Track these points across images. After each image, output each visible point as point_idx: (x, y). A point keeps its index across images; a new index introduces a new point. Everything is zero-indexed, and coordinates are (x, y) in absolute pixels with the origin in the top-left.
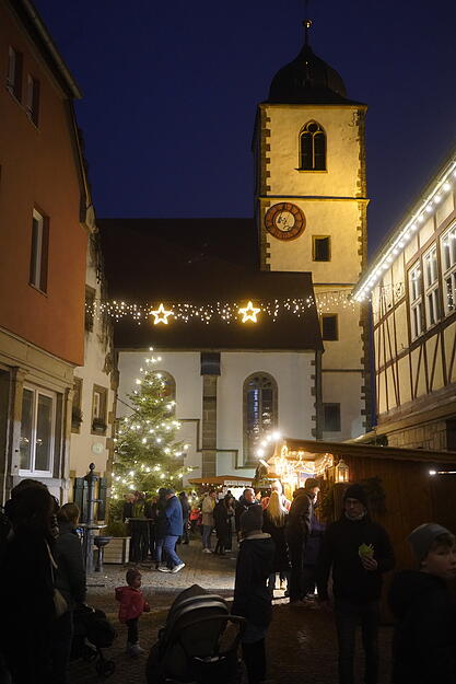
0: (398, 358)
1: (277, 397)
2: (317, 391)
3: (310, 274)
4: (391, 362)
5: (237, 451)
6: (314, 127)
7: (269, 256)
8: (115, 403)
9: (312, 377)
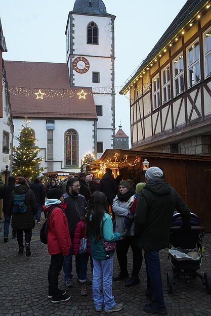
0: (144, 118)
1: (78, 139)
2: (95, 137)
3: (91, 88)
4: (141, 120)
5: (62, 161)
6: (92, 24)
7: (74, 80)
8: (13, 139)
9: (93, 131)
